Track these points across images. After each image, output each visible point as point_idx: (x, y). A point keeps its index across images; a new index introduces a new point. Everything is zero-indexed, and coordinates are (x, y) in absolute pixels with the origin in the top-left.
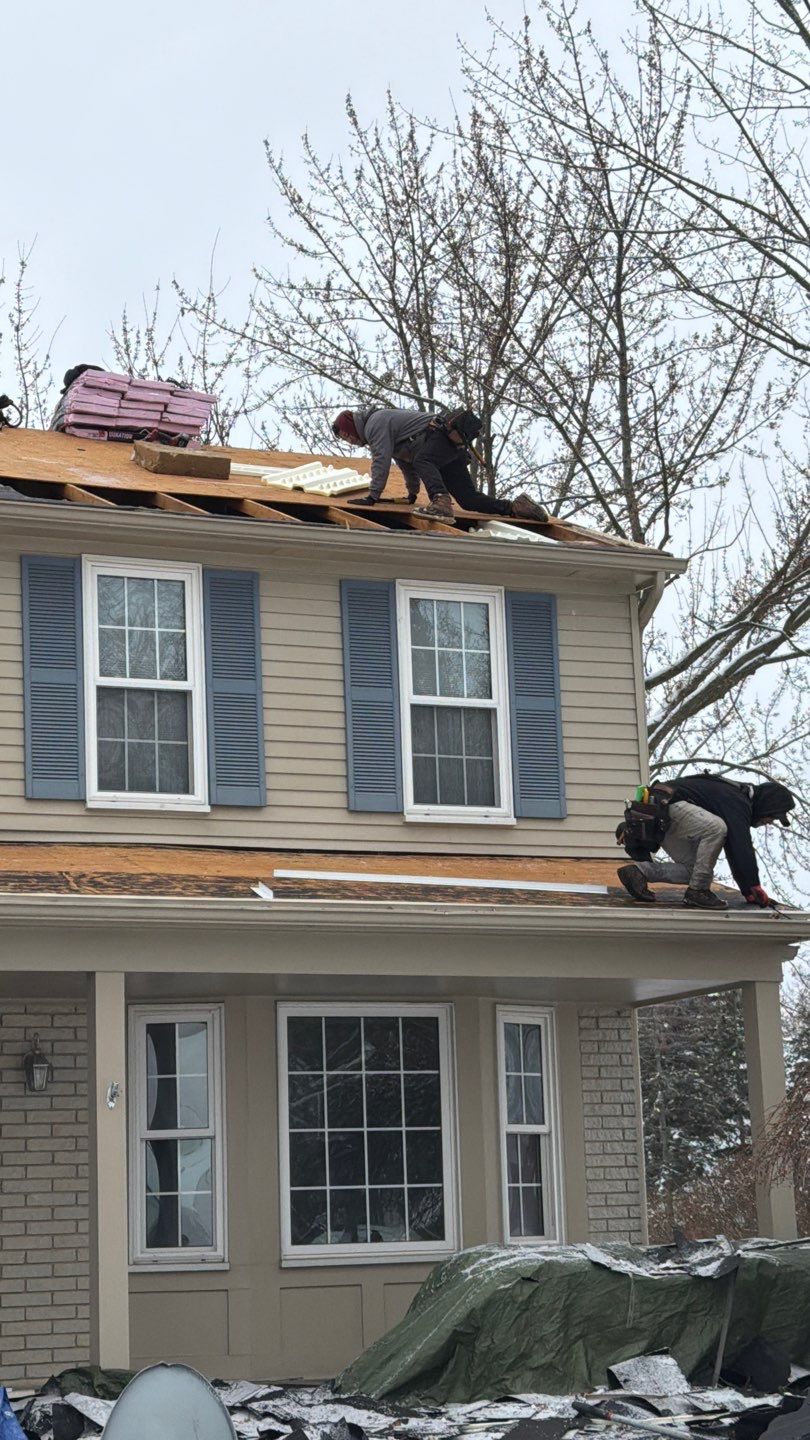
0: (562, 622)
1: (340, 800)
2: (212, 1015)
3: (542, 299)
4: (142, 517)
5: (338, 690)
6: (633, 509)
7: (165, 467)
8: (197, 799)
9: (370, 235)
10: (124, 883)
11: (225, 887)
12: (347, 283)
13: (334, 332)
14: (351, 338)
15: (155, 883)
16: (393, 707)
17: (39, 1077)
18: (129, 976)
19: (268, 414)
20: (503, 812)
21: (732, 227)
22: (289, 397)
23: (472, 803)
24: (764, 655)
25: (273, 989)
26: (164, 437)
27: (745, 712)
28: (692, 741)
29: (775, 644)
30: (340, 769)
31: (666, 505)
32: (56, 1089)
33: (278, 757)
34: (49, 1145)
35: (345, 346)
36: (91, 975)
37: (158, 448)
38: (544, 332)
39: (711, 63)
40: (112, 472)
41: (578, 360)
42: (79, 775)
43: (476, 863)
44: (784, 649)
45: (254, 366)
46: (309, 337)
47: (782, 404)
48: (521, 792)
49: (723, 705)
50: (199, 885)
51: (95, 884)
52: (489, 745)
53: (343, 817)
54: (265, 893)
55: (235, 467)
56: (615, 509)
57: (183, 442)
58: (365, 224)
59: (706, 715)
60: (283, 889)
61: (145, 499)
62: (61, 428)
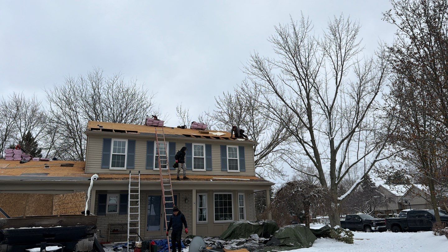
0: (245, 149)
1: (220, 170)
2: (206, 194)
3: (245, 113)
4: (199, 139)
5: (220, 157)
6: (254, 136)
7: (202, 133)
8: (205, 170)
9: (226, 106)
10: (196, 179)
11: (207, 180)
12: (224, 111)
13: (222, 117)
14: (224, 117)
15: (200, 179)
16: (226, 159)
17: (187, 201)
18: (196, 190)
19: (215, 126)
20: (239, 171)
21: (263, 106)
22: (217, 124)
23: (235, 170)
24: (270, 152)
25: (213, 191)
26: (202, 129)
27: (269, 158)
28: (263, 161)
29: (271, 151)
30: (220, 166)
31: (258, 135)
32: (188, 203)
33: (213, 165)
34: (188, 209)
35: (223, 118)
36: (192, 190)
37: (201, 131)
38: (245, 116)
39: (261, 89)
40: (196, 133)
41: (249, 120)
42: (191, 167)
43: (235, 176)
44: (272, 151)
45: (213, 120)
46: (219, 117)
47: (271, 124)
48: (240, 168)
49: (266, 157)
50: (204, 179)
51: (193, 180)
52: (237, 163)
53: (221, 171)
54: (211, 180)
55: (209, 133)
56: (252, 136)
57: (204, 130)
58: (225, 105)
59: (264, 158)
60: (213, 180)
61: (199, 137)
62: (191, 128)
